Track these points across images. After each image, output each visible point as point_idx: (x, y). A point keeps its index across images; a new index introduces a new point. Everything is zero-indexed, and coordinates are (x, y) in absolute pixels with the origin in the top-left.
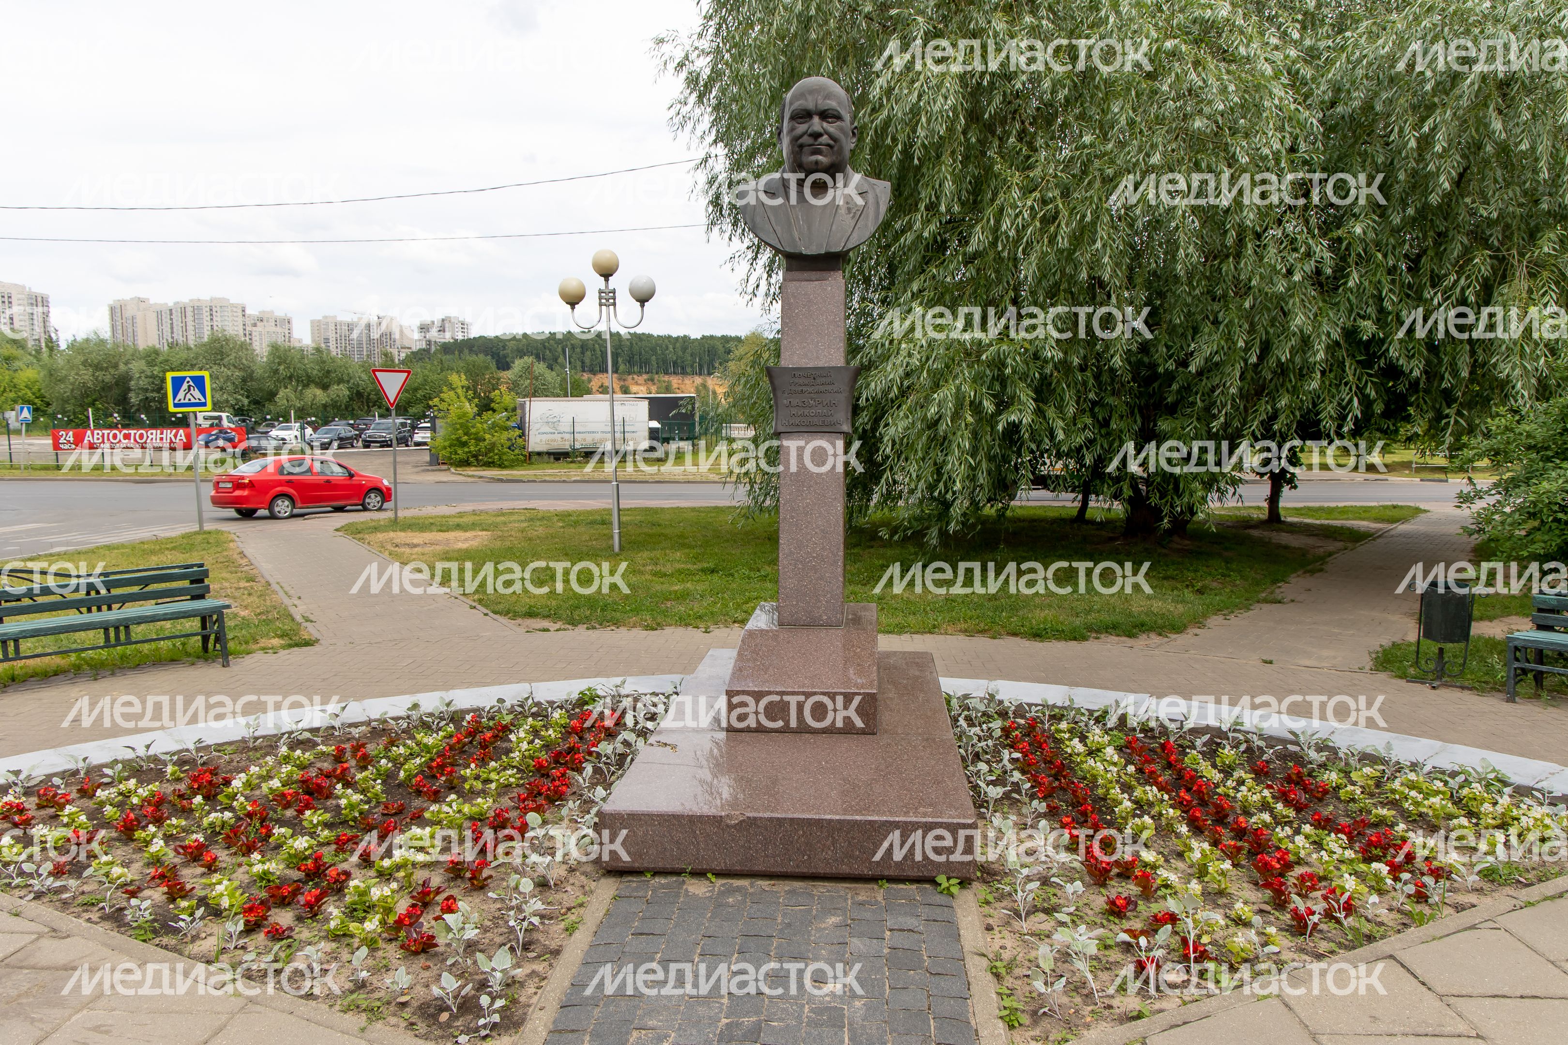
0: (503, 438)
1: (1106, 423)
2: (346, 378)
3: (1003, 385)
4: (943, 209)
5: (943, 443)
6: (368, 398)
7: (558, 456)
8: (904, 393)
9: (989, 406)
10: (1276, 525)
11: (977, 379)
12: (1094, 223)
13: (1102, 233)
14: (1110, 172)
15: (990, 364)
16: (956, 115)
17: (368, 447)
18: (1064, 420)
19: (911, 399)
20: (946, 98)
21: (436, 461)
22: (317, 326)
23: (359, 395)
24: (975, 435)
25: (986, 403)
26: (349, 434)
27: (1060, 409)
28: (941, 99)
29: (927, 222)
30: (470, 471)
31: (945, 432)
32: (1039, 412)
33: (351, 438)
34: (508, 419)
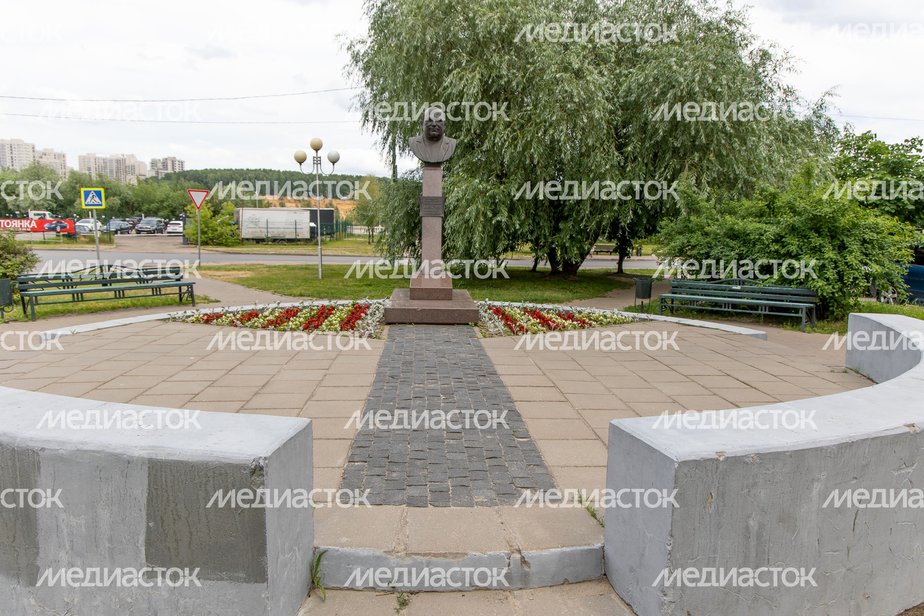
0: (227, 230)
1: (538, 223)
2: (118, 193)
3: (496, 206)
4: (472, 131)
5: (471, 229)
6: (133, 206)
7: (259, 241)
8: (455, 208)
9: (490, 214)
10: (620, 274)
11: (485, 203)
12: (532, 140)
13: (534, 145)
14: (538, 121)
15: (490, 197)
16: (478, 95)
17: (140, 233)
18: (519, 221)
19: (458, 211)
20: (474, 88)
21: (187, 241)
22: (82, 160)
23: (127, 203)
24: (484, 227)
25: (488, 213)
26: (126, 226)
27: (519, 216)
28: (472, 88)
29: (466, 136)
30: (209, 248)
31: (472, 225)
32: (510, 217)
33: (128, 228)
34: (230, 219)
